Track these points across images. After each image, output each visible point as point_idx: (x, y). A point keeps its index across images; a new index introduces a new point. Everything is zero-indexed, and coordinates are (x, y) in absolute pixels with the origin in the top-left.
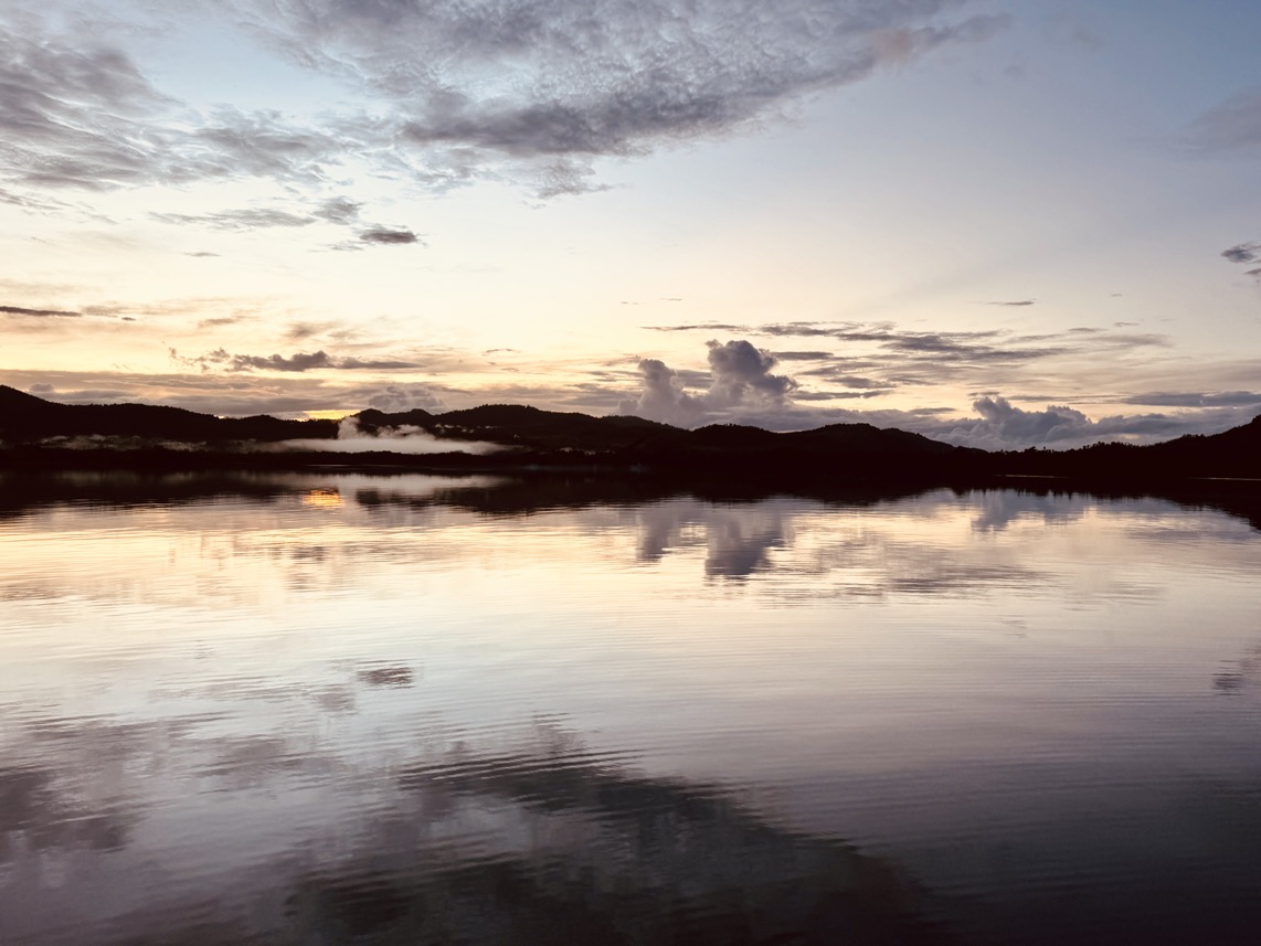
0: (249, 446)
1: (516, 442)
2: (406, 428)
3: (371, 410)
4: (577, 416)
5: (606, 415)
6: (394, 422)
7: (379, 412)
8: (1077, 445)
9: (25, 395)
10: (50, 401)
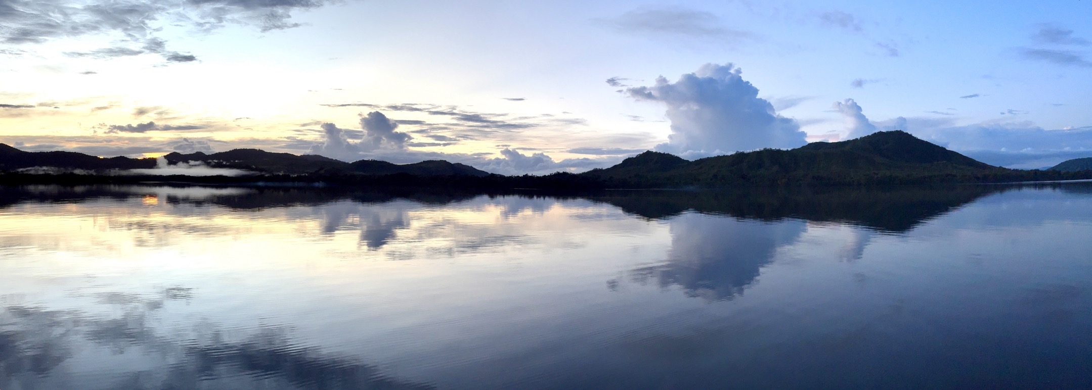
0: (115, 172)
1: (252, 169)
2: (192, 162)
3: (175, 152)
4: (286, 154)
5: (302, 154)
6: (185, 159)
7: (179, 153)
8: (547, 173)
9: (12, 147)
10: (22, 150)
